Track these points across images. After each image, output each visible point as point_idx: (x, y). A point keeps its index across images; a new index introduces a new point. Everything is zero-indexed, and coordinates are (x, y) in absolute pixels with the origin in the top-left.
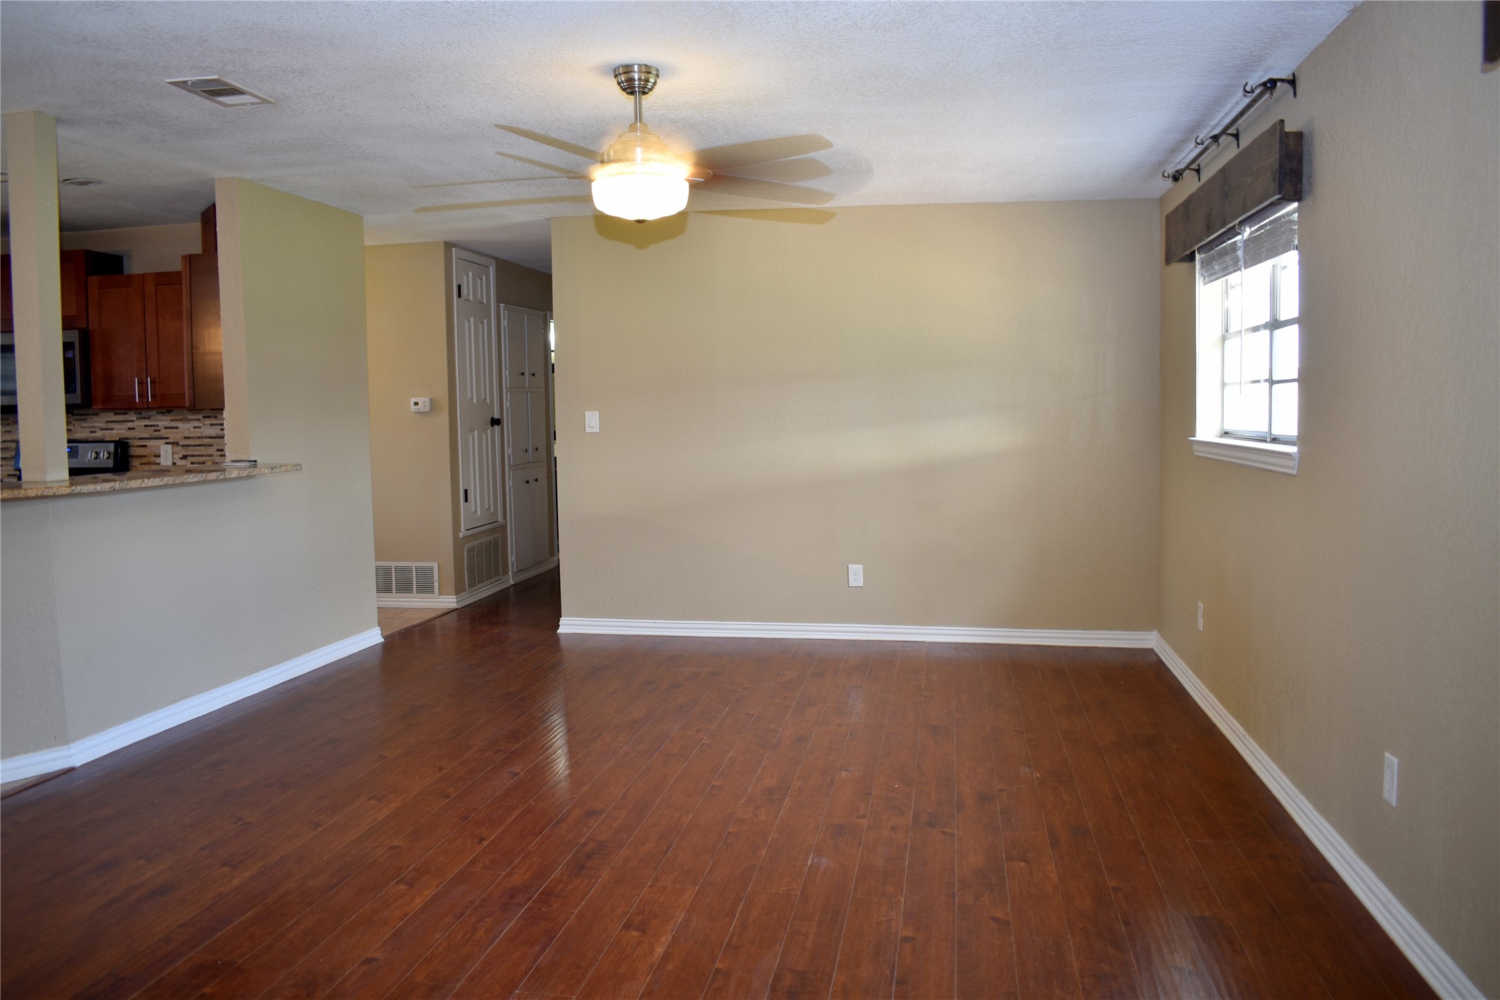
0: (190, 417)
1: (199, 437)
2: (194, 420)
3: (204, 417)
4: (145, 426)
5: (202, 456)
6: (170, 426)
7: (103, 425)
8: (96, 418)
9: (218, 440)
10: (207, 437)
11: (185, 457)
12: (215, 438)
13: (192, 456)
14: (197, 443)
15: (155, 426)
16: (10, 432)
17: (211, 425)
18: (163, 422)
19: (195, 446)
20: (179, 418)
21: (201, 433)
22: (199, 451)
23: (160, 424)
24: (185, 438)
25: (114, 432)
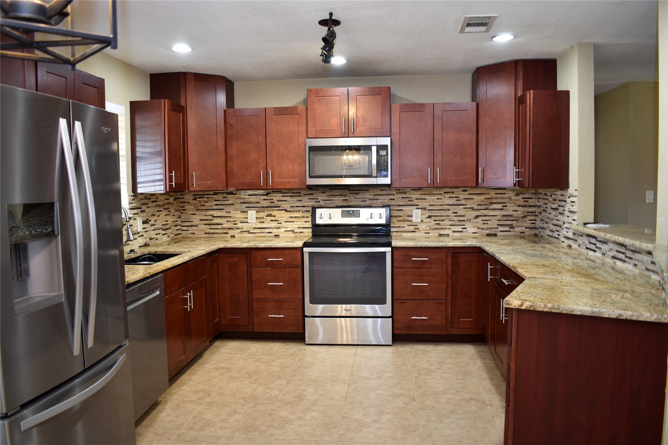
0: (434, 192)
1: (441, 205)
2: (438, 194)
3: (444, 193)
4: (402, 198)
5: (442, 216)
6: (420, 198)
7: (370, 197)
8: (366, 193)
9: (454, 206)
10: (446, 205)
11: (430, 217)
12: (453, 205)
13: (435, 216)
14: (439, 208)
15: (409, 198)
16: (301, 200)
17: (450, 197)
18: (415, 195)
19: (438, 210)
20: (427, 193)
21: (442, 202)
22: (440, 213)
23: (413, 196)
24: (430, 205)
25: (380, 201)
